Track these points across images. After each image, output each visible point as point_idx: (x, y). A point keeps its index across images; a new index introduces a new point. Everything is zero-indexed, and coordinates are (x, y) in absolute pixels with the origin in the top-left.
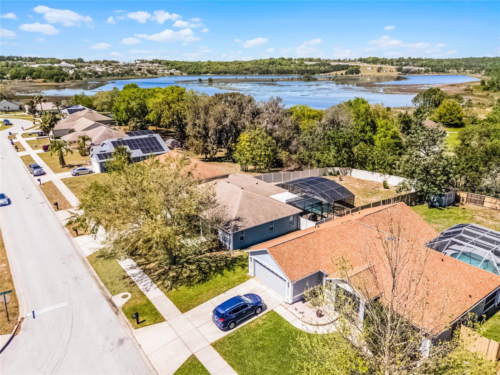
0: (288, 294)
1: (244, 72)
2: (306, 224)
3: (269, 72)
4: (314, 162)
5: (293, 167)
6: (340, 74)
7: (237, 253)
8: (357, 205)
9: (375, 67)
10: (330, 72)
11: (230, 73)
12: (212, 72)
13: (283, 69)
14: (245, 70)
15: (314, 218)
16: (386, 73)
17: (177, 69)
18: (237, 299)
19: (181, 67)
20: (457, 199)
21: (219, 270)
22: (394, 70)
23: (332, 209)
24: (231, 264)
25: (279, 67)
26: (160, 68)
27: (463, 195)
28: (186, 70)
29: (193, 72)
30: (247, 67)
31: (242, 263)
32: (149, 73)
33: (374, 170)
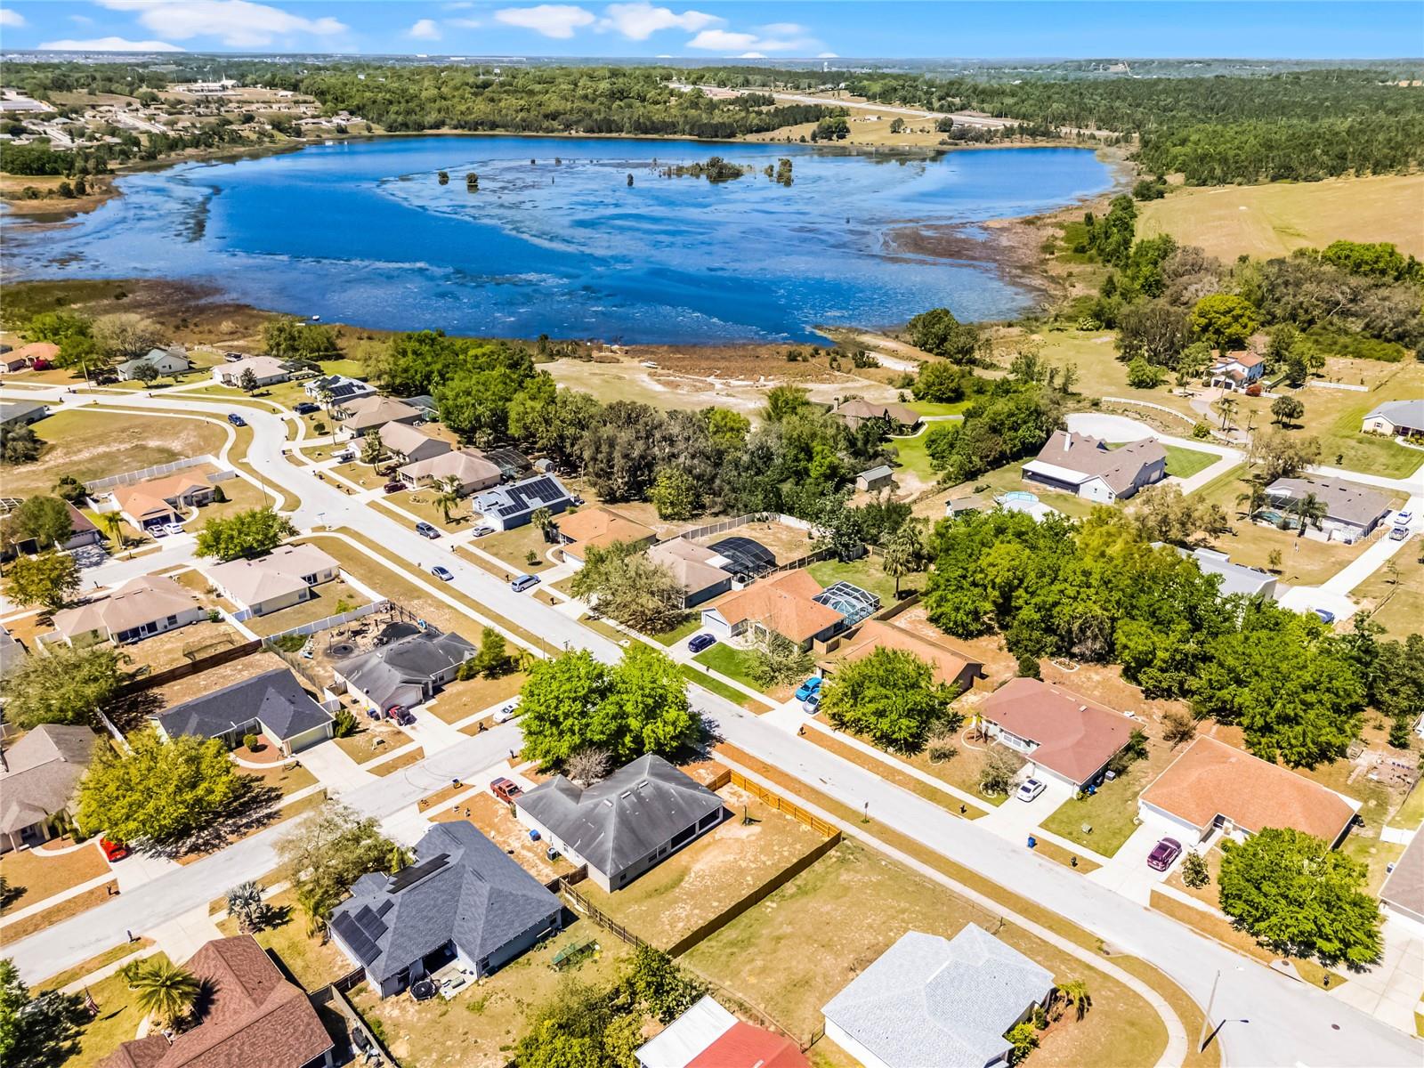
0: (729, 632)
1: (546, 124)
2: (737, 586)
3: (613, 127)
4: (740, 506)
5: (716, 510)
6: (799, 137)
7: (688, 611)
8: (780, 563)
9: (888, 114)
10: (773, 129)
11: (505, 126)
12: (455, 122)
13: (649, 119)
14: (546, 116)
15: (742, 580)
16: (912, 136)
17: (352, 113)
18: (700, 637)
19: (364, 106)
20: (866, 552)
21: (680, 623)
22: (931, 127)
23: (757, 569)
24: (687, 618)
25: (639, 110)
26: (302, 109)
27: (870, 548)
28: (380, 115)
29: (402, 125)
30: (552, 108)
31: (697, 617)
32: (281, 130)
33: (801, 518)
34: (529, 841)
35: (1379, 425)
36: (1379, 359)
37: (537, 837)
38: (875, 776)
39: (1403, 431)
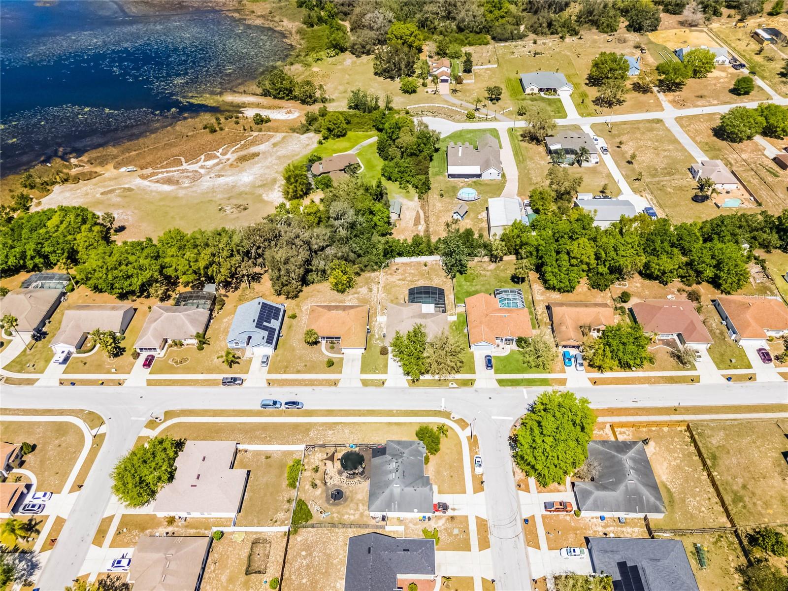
34: (603, 523)
35: (532, 89)
36: (480, 45)
37: (602, 518)
38: (644, 385)
39: (541, 90)
